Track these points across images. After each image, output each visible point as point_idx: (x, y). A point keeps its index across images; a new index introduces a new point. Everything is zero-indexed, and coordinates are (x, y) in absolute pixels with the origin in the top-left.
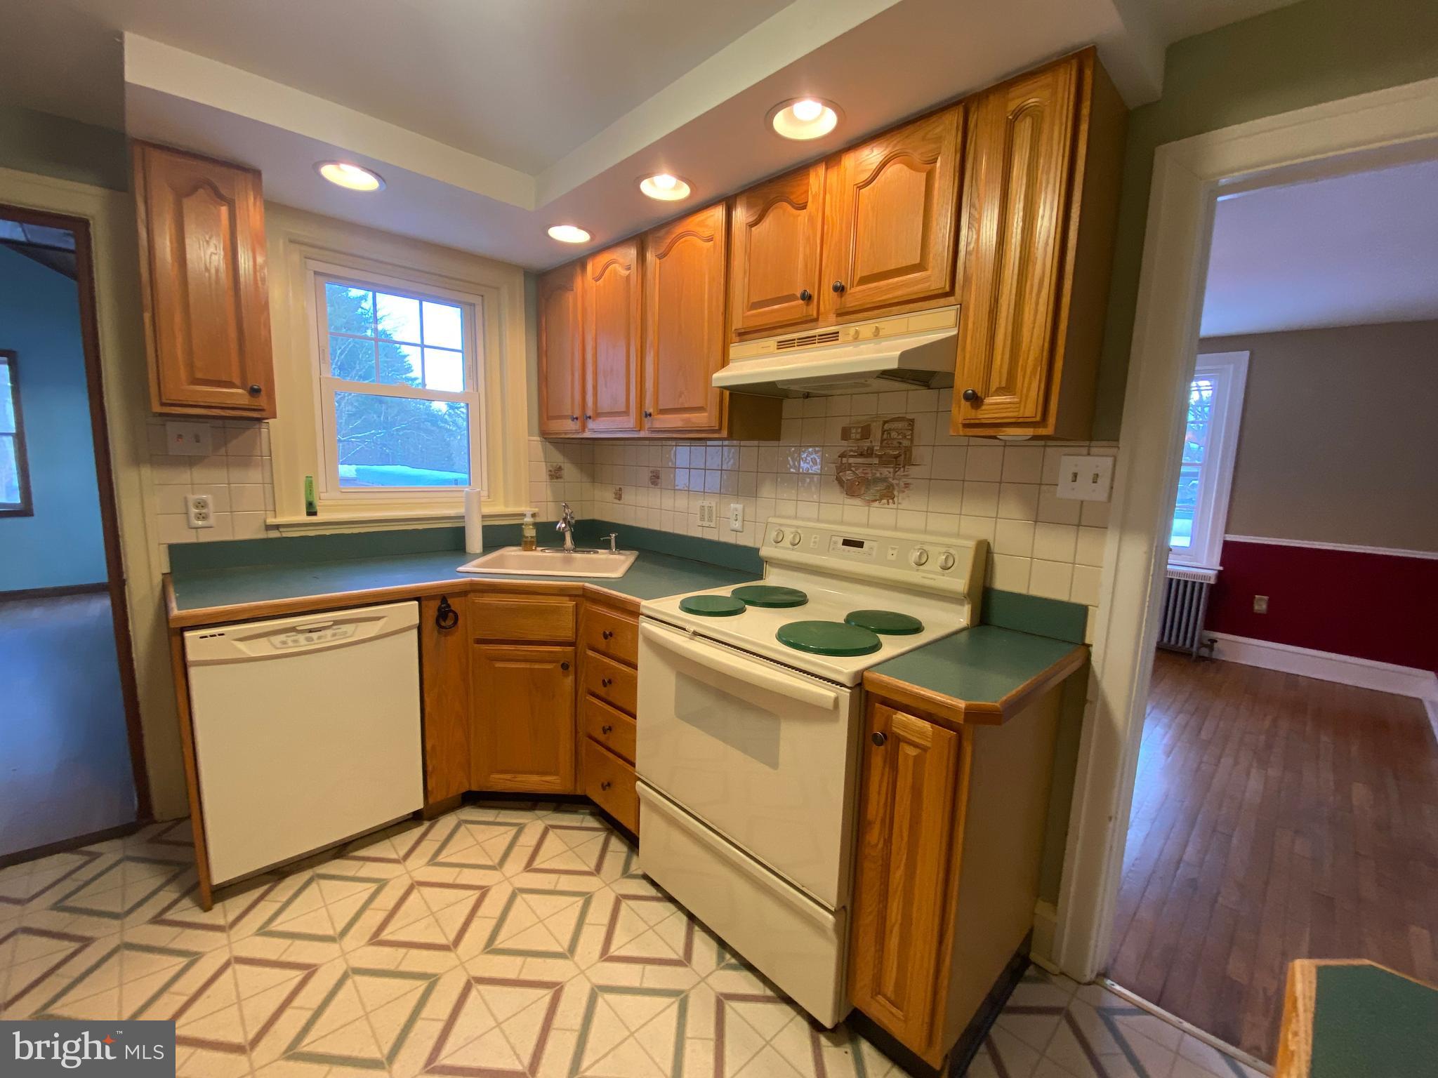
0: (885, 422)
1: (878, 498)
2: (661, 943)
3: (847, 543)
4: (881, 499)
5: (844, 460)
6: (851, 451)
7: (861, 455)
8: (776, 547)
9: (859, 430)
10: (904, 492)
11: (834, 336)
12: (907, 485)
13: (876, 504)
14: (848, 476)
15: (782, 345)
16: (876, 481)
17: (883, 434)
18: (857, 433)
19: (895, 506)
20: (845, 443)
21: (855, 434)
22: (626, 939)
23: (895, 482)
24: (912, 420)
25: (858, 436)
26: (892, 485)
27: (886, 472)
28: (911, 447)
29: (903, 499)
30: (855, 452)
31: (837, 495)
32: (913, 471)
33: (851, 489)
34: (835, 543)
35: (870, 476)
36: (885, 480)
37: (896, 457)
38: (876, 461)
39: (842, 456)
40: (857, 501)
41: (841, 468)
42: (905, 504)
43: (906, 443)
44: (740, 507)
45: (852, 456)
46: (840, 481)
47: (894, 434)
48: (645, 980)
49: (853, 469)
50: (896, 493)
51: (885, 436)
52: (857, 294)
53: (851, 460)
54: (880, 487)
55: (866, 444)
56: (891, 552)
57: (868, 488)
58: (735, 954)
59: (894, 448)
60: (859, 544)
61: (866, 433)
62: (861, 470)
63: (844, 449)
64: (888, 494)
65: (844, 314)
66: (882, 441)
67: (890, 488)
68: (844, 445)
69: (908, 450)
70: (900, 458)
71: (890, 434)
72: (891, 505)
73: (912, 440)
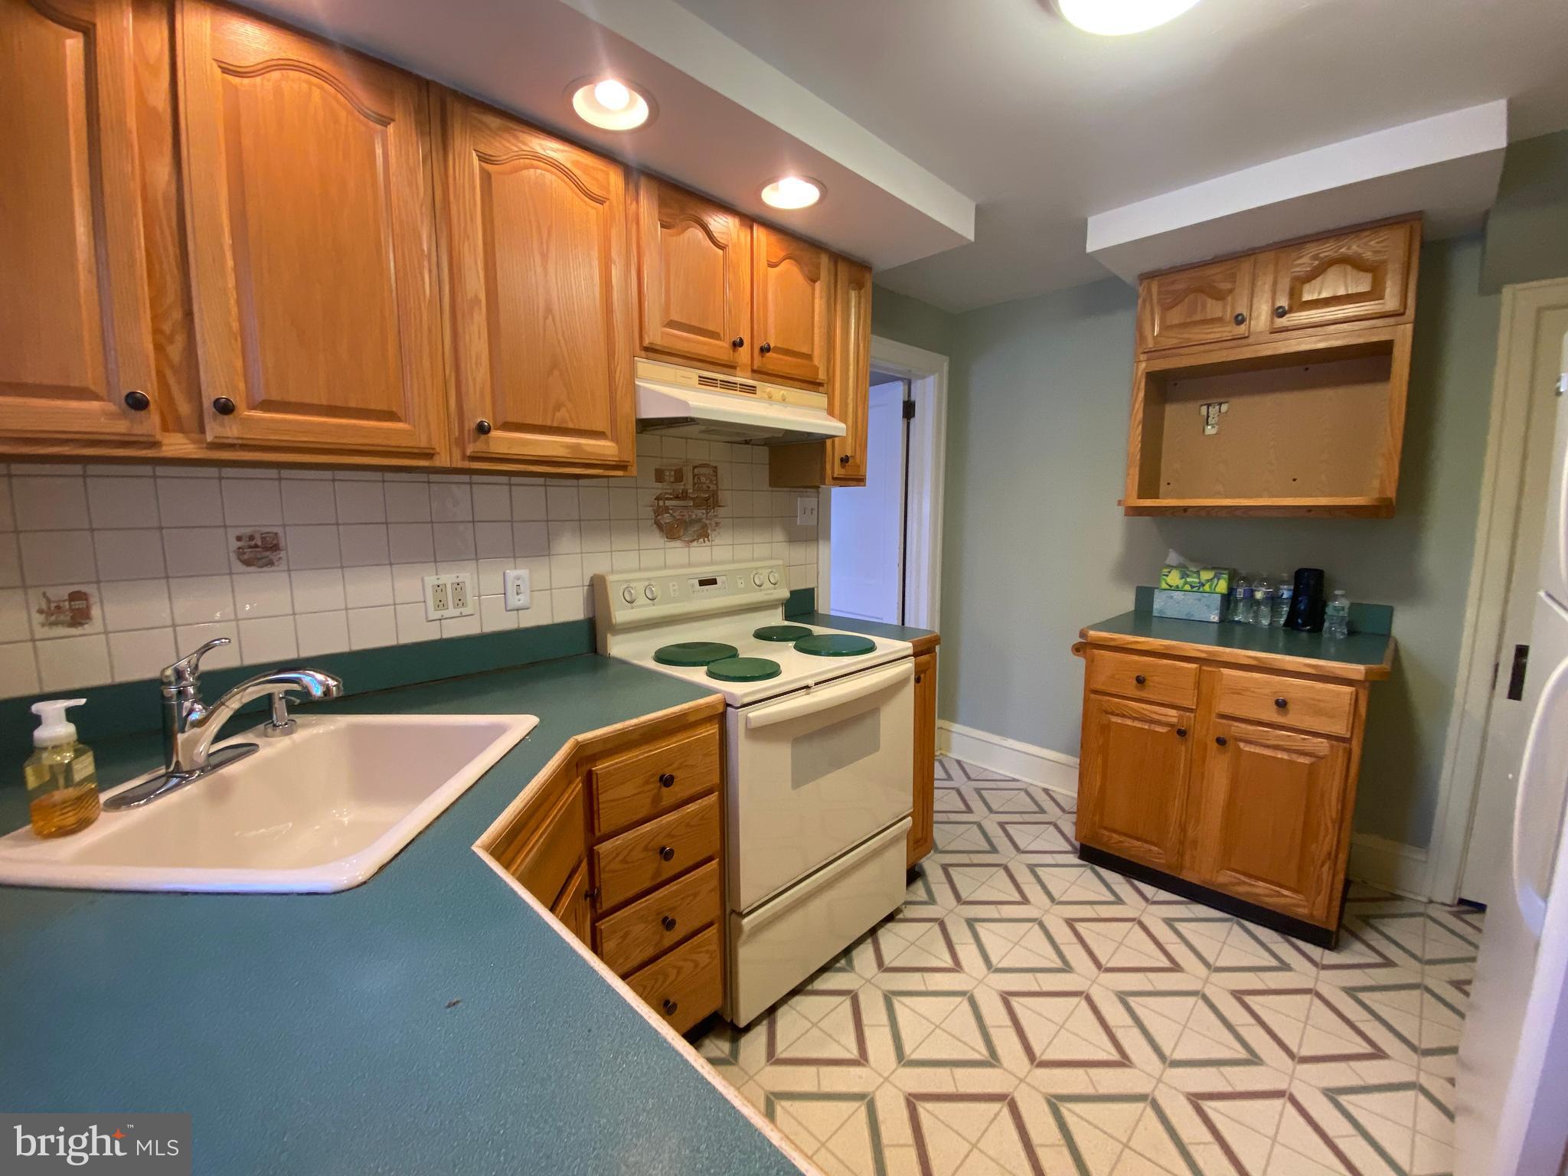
0: (695, 467)
1: (695, 537)
2: (833, 1014)
3: (703, 583)
4: (698, 540)
5: (661, 503)
6: (668, 493)
7: (677, 498)
8: (632, 608)
9: (673, 473)
10: (715, 530)
11: (752, 390)
12: (717, 524)
13: (695, 543)
14: (666, 518)
15: (704, 381)
16: (692, 522)
17: (694, 478)
18: (670, 476)
19: (709, 544)
20: (660, 485)
21: (669, 476)
22: (835, 1046)
23: (708, 522)
24: (716, 467)
25: (672, 479)
26: (706, 524)
27: (700, 513)
28: (717, 490)
29: (715, 536)
30: (671, 494)
31: (658, 540)
32: (721, 511)
33: (671, 532)
34: (693, 586)
35: (687, 518)
36: (700, 520)
37: (707, 499)
38: (691, 503)
39: (658, 499)
40: (678, 544)
41: (659, 512)
42: (717, 541)
43: (713, 487)
44: (523, 572)
45: (668, 499)
46: (660, 527)
47: (703, 479)
48: (882, 1023)
49: (671, 511)
50: (709, 531)
51: (696, 480)
52: (773, 360)
53: (668, 503)
54: (696, 527)
55: (680, 487)
56: (739, 581)
57: (686, 530)
58: (836, 959)
59: (705, 492)
60: (713, 582)
61: (679, 476)
62: (678, 513)
63: (660, 492)
64: (703, 534)
65: (759, 373)
66: (694, 484)
67: (705, 527)
68: (659, 488)
69: (715, 494)
70: (710, 502)
71: (699, 478)
72: (707, 543)
73: (717, 484)
